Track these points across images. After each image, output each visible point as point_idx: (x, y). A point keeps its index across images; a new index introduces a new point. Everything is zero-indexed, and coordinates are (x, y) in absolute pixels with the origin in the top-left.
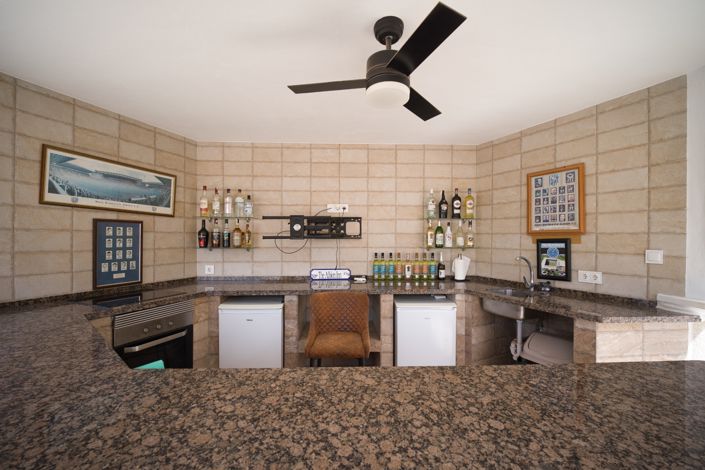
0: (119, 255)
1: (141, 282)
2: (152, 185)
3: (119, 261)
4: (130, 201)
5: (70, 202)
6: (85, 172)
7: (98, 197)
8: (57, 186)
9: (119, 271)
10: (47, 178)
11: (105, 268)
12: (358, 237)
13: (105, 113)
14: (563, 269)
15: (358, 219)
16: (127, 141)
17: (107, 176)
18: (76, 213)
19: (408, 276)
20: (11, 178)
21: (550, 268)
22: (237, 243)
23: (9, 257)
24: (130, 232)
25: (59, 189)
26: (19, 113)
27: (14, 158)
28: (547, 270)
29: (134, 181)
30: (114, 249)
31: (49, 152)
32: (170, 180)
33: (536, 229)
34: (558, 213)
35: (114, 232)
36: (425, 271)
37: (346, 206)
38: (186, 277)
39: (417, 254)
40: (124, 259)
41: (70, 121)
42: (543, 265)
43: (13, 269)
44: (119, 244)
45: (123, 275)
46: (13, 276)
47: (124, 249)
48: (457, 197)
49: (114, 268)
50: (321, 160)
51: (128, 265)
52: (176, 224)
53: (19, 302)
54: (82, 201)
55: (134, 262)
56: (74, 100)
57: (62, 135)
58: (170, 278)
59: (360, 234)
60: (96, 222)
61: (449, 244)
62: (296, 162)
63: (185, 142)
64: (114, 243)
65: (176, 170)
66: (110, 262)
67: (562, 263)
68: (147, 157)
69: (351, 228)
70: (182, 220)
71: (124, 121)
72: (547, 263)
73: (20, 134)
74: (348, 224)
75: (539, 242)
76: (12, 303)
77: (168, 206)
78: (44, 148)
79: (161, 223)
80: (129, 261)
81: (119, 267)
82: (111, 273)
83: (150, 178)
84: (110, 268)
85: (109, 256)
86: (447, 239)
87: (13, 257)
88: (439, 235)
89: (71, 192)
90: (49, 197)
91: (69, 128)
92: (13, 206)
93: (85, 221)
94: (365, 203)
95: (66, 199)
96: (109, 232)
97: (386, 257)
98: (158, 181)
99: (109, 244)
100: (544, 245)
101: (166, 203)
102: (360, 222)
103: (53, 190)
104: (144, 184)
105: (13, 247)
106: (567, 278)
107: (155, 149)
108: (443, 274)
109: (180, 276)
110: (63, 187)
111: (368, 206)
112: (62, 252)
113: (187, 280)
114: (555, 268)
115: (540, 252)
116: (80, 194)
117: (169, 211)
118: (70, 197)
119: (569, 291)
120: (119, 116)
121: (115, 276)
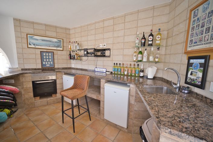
0: (48, 60)
1: (54, 67)
2: (56, 42)
3: (48, 62)
4: (50, 46)
5: (34, 47)
6: (37, 40)
7: (41, 46)
8: (31, 43)
9: (48, 64)
10: (28, 42)
11: (44, 63)
12: (109, 57)
13: (41, 24)
14: (200, 80)
15: (109, 49)
16: (48, 31)
17: (43, 40)
18: (36, 50)
19: (126, 74)
20: (21, 42)
21: (192, 77)
22: (76, 58)
23: (22, 59)
24: (50, 54)
25: (31, 44)
26: (21, 27)
27: (21, 38)
28: (190, 78)
29: (50, 41)
30: (46, 59)
31: (28, 35)
32: (61, 41)
33: (189, 49)
34: (204, 35)
35: (46, 54)
36: (133, 72)
37: (105, 44)
38: (68, 67)
39: (131, 64)
40: (49, 61)
41: (33, 27)
42: (189, 76)
43: (24, 62)
44: (47, 57)
45: (49, 65)
46: (24, 63)
47: (49, 59)
48: (151, 35)
49: (47, 63)
50: (99, 27)
51: (50, 63)
52: (64, 53)
53: (25, 69)
54: (37, 47)
55: (52, 62)
56: (33, 22)
57: (31, 31)
58: (63, 67)
59: (110, 55)
60: (41, 52)
61: (145, 60)
62: (91, 30)
63: (66, 29)
64: (46, 57)
65: (63, 37)
66: (45, 62)
67: (200, 75)
68: (54, 34)
69: (107, 53)
70: (66, 52)
71: (47, 25)
72: (191, 74)
73: (22, 32)
74: (106, 51)
75: (190, 58)
76: (24, 69)
77: (61, 48)
78: (27, 34)
79: (59, 52)
80: (50, 62)
81: (48, 63)
82: (45, 64)
83: (55, 40)
84: (45, 63)
85: (45, 60)
86: (144, 57)
87: (23, 59)
88: (140, 55)
89: (34, 45)
90: (29, 46)
91: (33, 29)
92: (22, 48)
93: (38, 52)
94: (112, 43)
95: (33, 46)
96: (44, 54)
97: (118, 65)
98: (58, 41)
99: (45, 57)
100: (192, 61)
101: (60, 47)
102: (110, 50)
103: (30, 44)
104: (53, 42)
105: (23, 57)
106: (202, 86)
107: (56, 32)
108: (142, 74)
109: (66, 67)
110: (32, 44)
111: (113, 44)
112: (33, 59)
113: (68, 68)
114: (195, 78)
115: (189, 65)
116: (36, 45)
117: (62, 49)
118: (34, 46)
119: (202, 96)
120: (45, 24)
121: (47, 65)
